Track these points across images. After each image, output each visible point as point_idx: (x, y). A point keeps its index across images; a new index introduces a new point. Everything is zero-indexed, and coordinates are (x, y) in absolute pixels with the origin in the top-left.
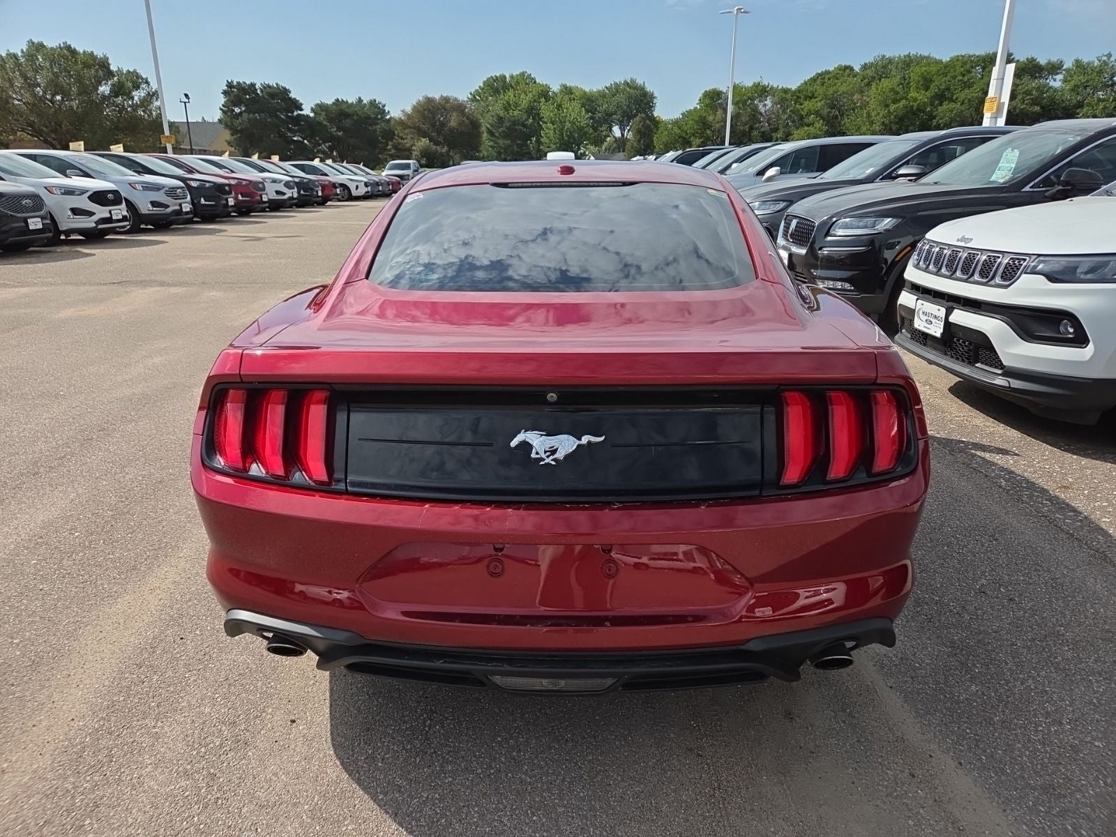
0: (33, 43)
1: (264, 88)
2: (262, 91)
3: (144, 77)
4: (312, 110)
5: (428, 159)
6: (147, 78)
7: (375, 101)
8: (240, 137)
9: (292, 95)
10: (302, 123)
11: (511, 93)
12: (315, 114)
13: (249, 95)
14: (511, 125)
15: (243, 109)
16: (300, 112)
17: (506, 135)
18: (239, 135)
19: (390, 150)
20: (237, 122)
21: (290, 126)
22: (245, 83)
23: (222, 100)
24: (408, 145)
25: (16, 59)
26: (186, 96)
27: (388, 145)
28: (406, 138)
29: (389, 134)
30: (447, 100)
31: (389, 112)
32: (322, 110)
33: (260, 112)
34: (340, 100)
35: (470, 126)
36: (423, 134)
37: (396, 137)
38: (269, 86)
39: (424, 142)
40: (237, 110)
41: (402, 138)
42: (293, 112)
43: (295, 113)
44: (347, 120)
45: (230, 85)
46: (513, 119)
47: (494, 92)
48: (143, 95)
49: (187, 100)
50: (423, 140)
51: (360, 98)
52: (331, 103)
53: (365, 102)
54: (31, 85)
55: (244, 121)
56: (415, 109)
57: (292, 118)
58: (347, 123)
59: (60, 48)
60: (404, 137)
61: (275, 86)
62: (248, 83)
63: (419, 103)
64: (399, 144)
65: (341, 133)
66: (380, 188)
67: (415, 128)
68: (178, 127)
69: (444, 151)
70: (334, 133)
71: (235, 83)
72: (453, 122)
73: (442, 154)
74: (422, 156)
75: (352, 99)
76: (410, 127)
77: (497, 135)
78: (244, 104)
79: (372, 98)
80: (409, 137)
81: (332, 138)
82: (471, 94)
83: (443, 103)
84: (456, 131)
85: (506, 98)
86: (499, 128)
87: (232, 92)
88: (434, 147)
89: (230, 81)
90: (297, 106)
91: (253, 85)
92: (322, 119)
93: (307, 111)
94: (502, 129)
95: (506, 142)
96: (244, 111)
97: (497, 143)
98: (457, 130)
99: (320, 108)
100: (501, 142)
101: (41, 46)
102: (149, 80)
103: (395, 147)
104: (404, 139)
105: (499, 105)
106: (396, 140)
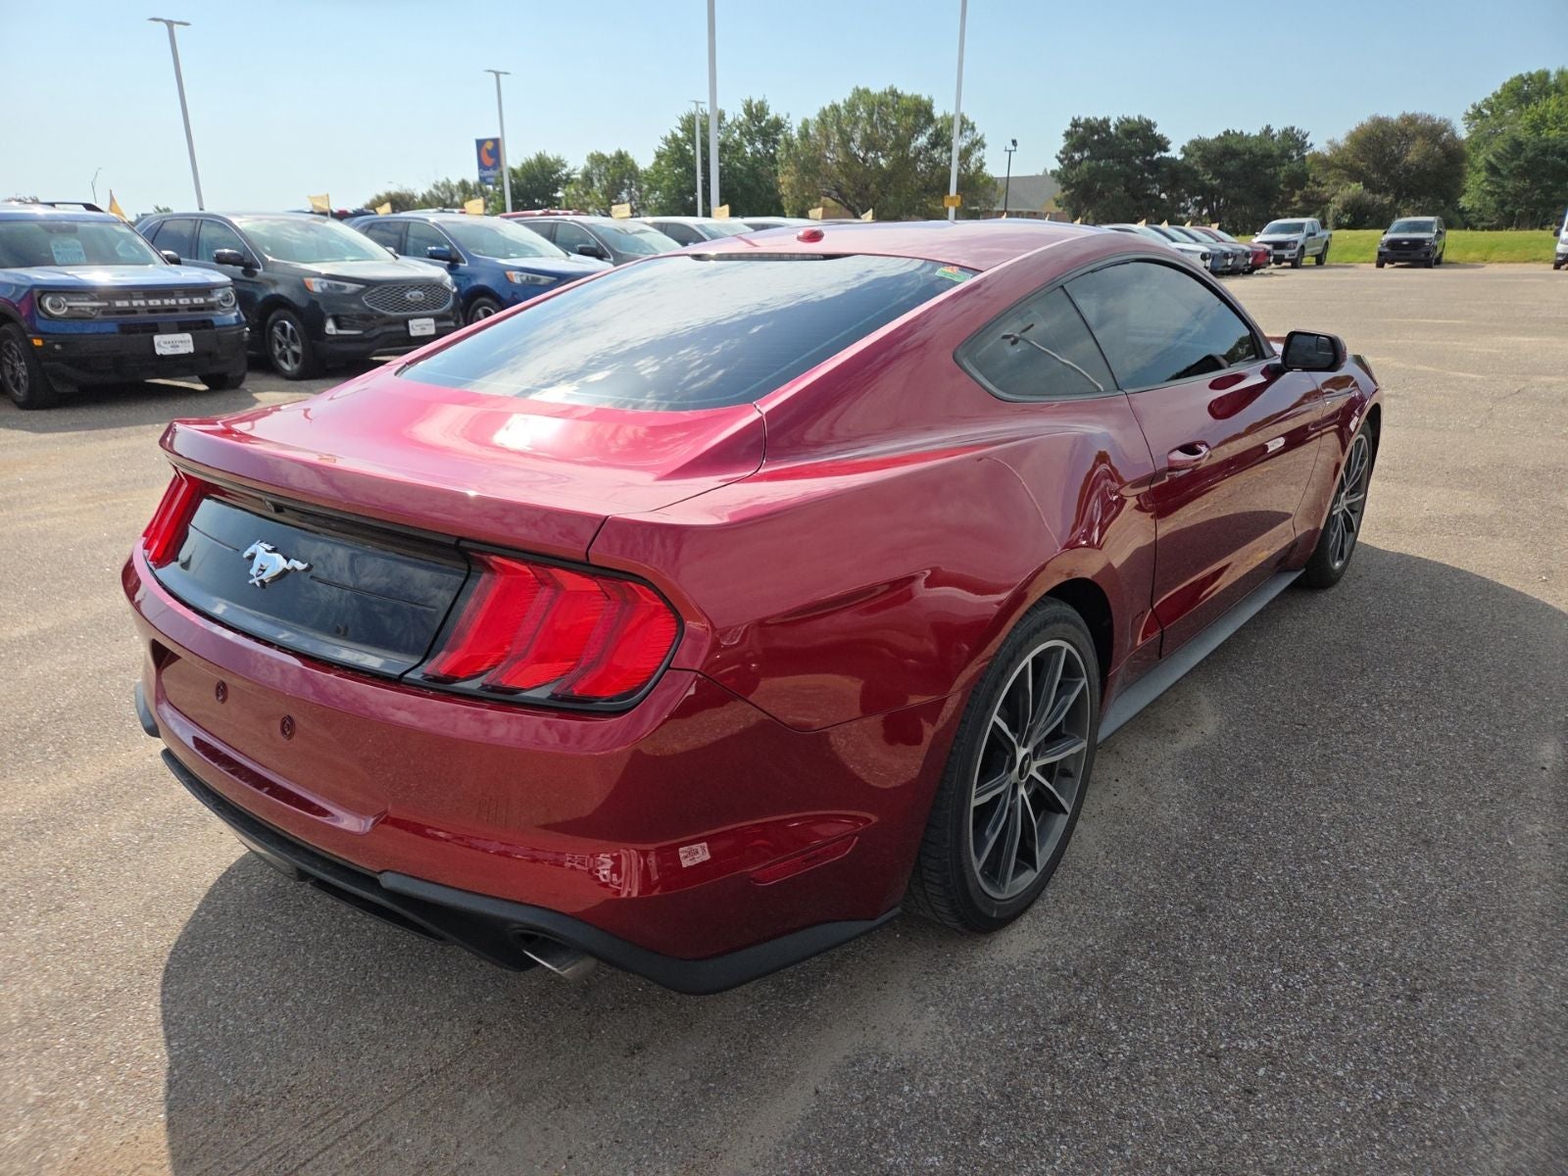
0: (858, 90)
1: (1122, 123)
2: (1117, 128)
3: (971, 121)
4: (1183, 150)
5: (1354, 215)
6: (973, 123)
7: (1293, 129)
8: (1073, 194)
9: (1158, 131)
10: (1165, 169)
11: (1552, 102)
12: (1186, 154)
13: (1099, 135)
14: (1537, 155)
15: (1086, 154)
16: (1163, 154)
17: (1523, 173)
18: (1072, 191)
19: (1295, 203)
20: (1074, 173)
21: (1146, 175)
22: (1096, 119)
23: (1061, 143)
24: (1327, 194)
25: (838, 110)
26: (1014, 142)
27: (1293, 196)
28: (1326, 184)
29: (1299, 180)
30: (1411, 120)
31: (1311, 145)
32: (1199, 149)
33: (1108, 156)
34: (1231, 132)
35: (1444, 161)
36: (1355, 175)
37: (1310, 183)
38: (1128, 121)
39: (1356, 188)
40: (1077, 156)
41: (1319, 184)
42: (1153, 155)
43: (1157, 155)
44: (1233, 162)
45: (1075, 124)
46: (1545, 144)
47: (1520, 102)
48: (965, 144)
49: (1013, 148)
50: (1354, 185)
51: (1268, 127)
52: (1214, 137)
53: (1275, 132)
54: (846, 141)
55: (1083, 171)
56: (1353, 138)
57: (1151, 163)
58: (1232, 166)
59: (885, 93)
60: (1323, 182)
61: (1137, 119)
62: (1100, 118)
63: (1361, 129)
64: (1313, 193)
65: (1218, 181)
66: (1230, 262)
67: (1344, 167)
68: (995, 184)
69: (1386, 201)
70: (1207, 182)
71: (1082, 120)
72: (1413, 155)
73: (1382, 207)
74: (1346, 211)
75: (1254, 130)
76: (1337, 167)
77: (1504, 173)
78: (1090, 148)
79: (1288, 125)
80: (1331, 182)
81: (1203, 189)
82: (1474, 106)
83: (1402, 126)
84: (1414, 168)
85: (1540, 110)
86: (1513, 160)
87: (1076, 132)
88: (1370, 197)
89: (1076, 118)
90: (1162, 144)
91: (1106, 121)
92: (1192, 162)
93: (1175, 152)
94: (1516, 163)
95: (1521, 184)
96: (1088, 158)
97: (1503, 187)
98: (1417, 167)
99: (1198, 146)
100: (1509, 185)
101: (866, 92)
102: (976, 125)
103: (1304, 198)
104: (1323, 185)
105: (1524, 121)
106: (1310, 188)
